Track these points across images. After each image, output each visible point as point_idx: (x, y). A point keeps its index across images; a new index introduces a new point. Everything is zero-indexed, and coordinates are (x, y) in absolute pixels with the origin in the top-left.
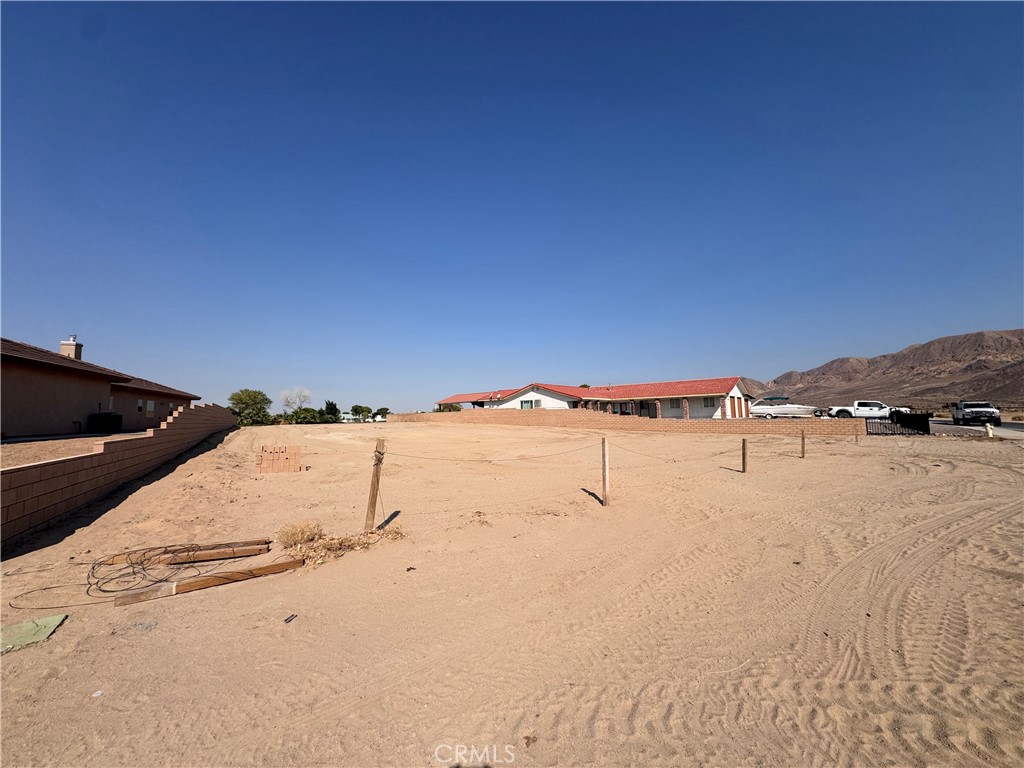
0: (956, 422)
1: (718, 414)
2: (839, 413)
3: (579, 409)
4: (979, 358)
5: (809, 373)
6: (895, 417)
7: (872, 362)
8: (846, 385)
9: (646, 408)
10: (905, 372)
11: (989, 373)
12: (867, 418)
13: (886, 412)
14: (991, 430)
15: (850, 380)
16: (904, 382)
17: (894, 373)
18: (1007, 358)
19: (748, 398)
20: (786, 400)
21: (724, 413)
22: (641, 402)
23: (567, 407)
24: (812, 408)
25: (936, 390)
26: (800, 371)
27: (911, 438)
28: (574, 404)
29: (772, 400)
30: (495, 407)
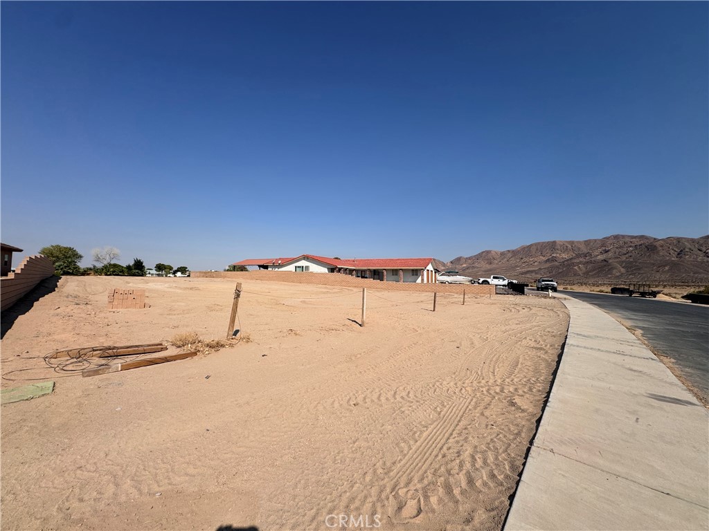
0: (538, 289)
1: (419, 280)
2: (483, 281)
3: (335, 273)
4: (553, 255)
5: (470, 258)
6: (511, 285)
7: (502, 254)
8: (488, 267)
9: (377, 274)
10: (518, 260)
11: (556, 263)
12: (496, 285)
13: (506, 282)
14: (551, 293)
15: (491, 264)
16: (517, 266)
17: (513, 261)
18: (565, 256)
19: (437, 271)
20: (456, 273)
21: (423, 280)
22: (375, 270)
23: (327, 272)
24: (470, 278)
25: (532, 272)
26: (465, 257)
27: (516, 296)
28: (332, 270)
29: (450, 273)
30: (276, 269)
